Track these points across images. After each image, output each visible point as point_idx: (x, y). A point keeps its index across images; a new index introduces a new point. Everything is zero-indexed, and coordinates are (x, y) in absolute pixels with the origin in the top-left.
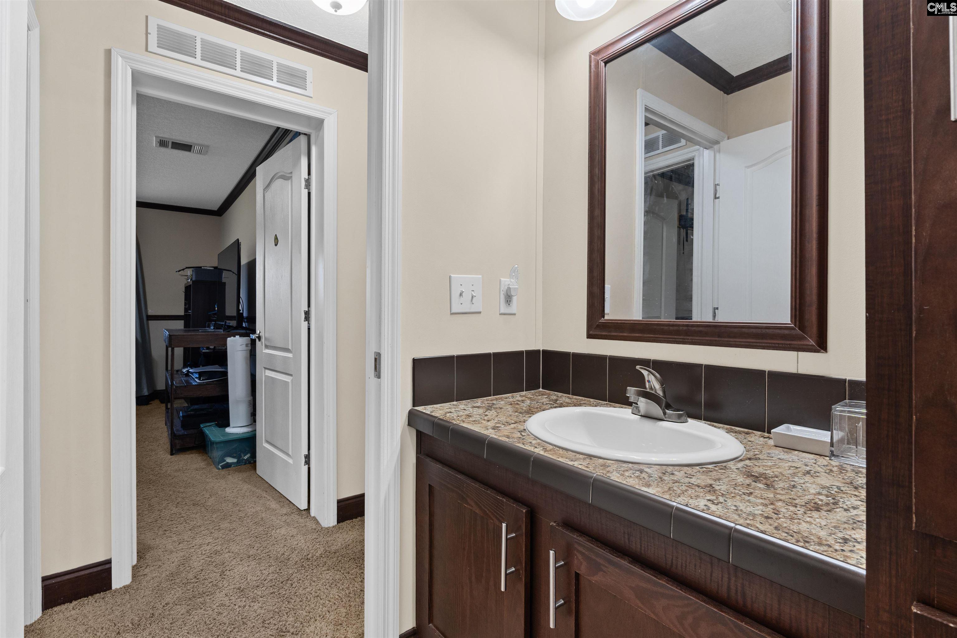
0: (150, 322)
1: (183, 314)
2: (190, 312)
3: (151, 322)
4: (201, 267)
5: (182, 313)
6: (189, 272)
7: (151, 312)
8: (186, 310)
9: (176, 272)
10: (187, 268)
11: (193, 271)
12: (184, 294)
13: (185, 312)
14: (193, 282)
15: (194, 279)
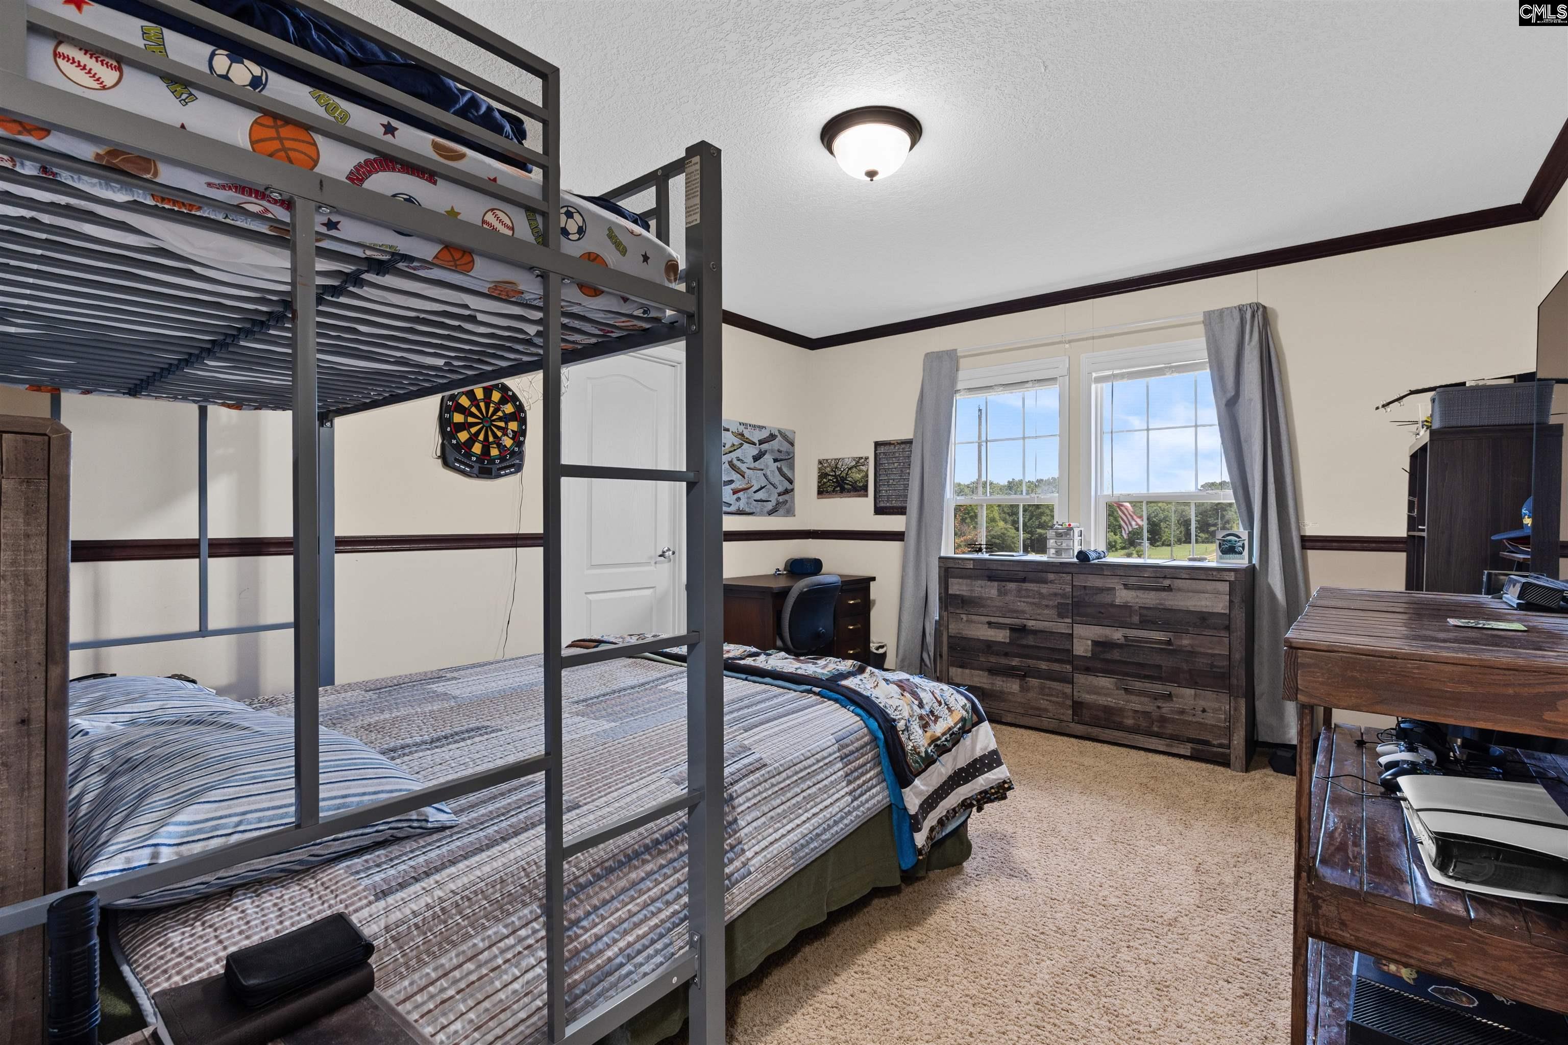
0: (1310, 553)
1: (1405, 535)
2: (1423, 530)
3: (1313, 556)
4: (1464, 384)
5: (1400, 530)
6: (1422, 407)
7: (1312, 529)
8: (1413, 523)
9: (1377, 408)
10: (1412, 393)
11: (1433, 401)
12: (1407, 475)
13: (1409, 530)
14: (1433, 433)
15: (1436, 425)
